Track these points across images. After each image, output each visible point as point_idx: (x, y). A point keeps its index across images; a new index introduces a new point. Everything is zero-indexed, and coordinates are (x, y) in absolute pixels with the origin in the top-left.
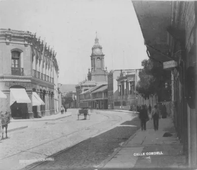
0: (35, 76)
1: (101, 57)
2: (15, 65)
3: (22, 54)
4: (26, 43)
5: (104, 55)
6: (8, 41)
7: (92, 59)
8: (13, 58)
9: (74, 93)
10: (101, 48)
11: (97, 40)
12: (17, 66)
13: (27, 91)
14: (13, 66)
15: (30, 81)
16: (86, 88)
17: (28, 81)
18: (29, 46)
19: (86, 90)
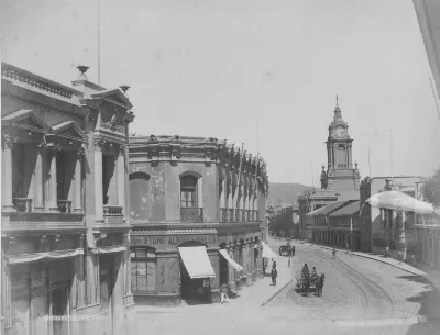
0: (225, 221)
1: (346, 144)
2: (187, 202)
3: (200, 181)
4: (208, 160)
5: (351, 141)
6: (174, 158)
7: (328, 148)
8: (182, 190)
9: (296, 211)
10: (345, 127)
11: (337, 112)
12: (190, 205)
13: (208, 251)
14: (184, 205)
15: (215, 231)
16: (318, 203)
17: (211, 231)
18: (213, 165)
19: (318, 207)
